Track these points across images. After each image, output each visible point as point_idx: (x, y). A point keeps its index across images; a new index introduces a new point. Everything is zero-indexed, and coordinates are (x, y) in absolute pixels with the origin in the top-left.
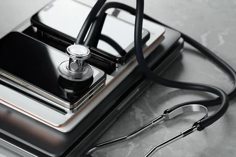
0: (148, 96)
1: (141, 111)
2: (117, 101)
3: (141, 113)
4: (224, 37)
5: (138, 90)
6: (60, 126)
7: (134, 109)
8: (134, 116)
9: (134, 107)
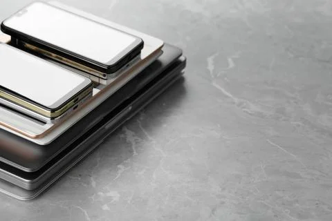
0: (141, 118)
1: (133, 133)
2: (105, 117)
3: (133, 136)
4: (235, 61)
5: (130, 108)
6: (37, 137)
7: (125, 132)
8: (125, 139)
9: (125, 129)
